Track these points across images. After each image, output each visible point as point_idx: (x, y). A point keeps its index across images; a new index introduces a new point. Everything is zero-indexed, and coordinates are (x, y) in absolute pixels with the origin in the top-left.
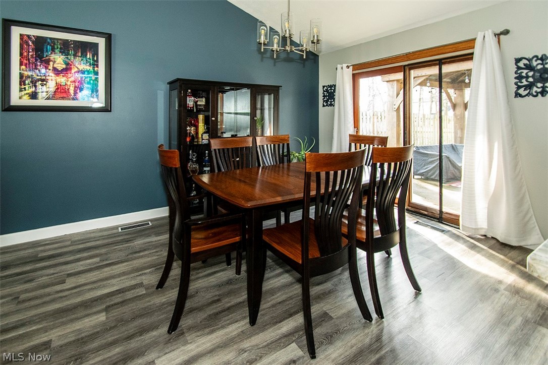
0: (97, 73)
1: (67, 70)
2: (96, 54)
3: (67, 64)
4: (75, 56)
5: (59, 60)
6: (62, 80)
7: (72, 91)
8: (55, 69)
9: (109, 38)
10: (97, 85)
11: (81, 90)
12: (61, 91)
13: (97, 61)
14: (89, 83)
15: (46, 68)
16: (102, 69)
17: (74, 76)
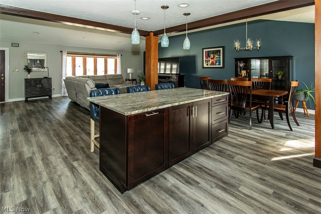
0: (220, 58)
1: (214, 58)
2: (220, 53)
3: (214, 56)
4: (215, 54)
5: (212, 56)
6: (213, 60)
7: (215, 63)
8: (211, 58)
9: (223, 48)
10: (220, 61)
11: (217, 63)
12: (213, 64)
13: (220, 55)
14: (218, 61)
15: (210, 58)
16: (221, 57)
17: (215, 59)
